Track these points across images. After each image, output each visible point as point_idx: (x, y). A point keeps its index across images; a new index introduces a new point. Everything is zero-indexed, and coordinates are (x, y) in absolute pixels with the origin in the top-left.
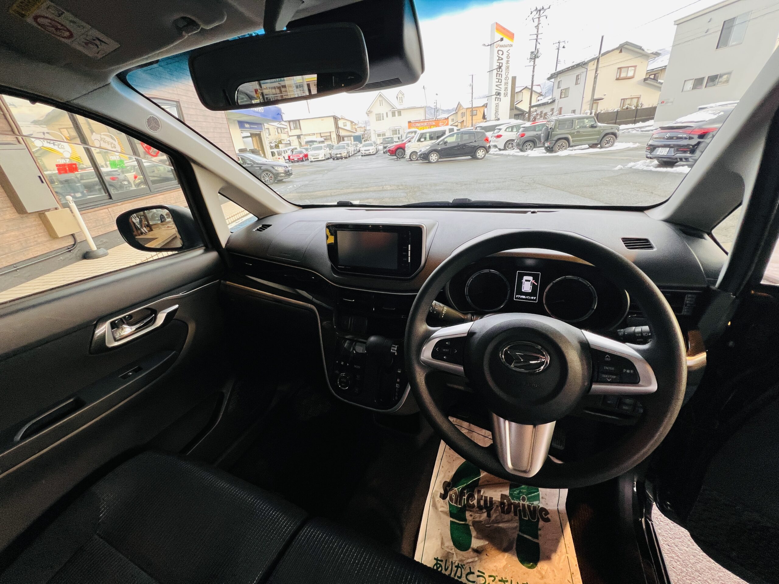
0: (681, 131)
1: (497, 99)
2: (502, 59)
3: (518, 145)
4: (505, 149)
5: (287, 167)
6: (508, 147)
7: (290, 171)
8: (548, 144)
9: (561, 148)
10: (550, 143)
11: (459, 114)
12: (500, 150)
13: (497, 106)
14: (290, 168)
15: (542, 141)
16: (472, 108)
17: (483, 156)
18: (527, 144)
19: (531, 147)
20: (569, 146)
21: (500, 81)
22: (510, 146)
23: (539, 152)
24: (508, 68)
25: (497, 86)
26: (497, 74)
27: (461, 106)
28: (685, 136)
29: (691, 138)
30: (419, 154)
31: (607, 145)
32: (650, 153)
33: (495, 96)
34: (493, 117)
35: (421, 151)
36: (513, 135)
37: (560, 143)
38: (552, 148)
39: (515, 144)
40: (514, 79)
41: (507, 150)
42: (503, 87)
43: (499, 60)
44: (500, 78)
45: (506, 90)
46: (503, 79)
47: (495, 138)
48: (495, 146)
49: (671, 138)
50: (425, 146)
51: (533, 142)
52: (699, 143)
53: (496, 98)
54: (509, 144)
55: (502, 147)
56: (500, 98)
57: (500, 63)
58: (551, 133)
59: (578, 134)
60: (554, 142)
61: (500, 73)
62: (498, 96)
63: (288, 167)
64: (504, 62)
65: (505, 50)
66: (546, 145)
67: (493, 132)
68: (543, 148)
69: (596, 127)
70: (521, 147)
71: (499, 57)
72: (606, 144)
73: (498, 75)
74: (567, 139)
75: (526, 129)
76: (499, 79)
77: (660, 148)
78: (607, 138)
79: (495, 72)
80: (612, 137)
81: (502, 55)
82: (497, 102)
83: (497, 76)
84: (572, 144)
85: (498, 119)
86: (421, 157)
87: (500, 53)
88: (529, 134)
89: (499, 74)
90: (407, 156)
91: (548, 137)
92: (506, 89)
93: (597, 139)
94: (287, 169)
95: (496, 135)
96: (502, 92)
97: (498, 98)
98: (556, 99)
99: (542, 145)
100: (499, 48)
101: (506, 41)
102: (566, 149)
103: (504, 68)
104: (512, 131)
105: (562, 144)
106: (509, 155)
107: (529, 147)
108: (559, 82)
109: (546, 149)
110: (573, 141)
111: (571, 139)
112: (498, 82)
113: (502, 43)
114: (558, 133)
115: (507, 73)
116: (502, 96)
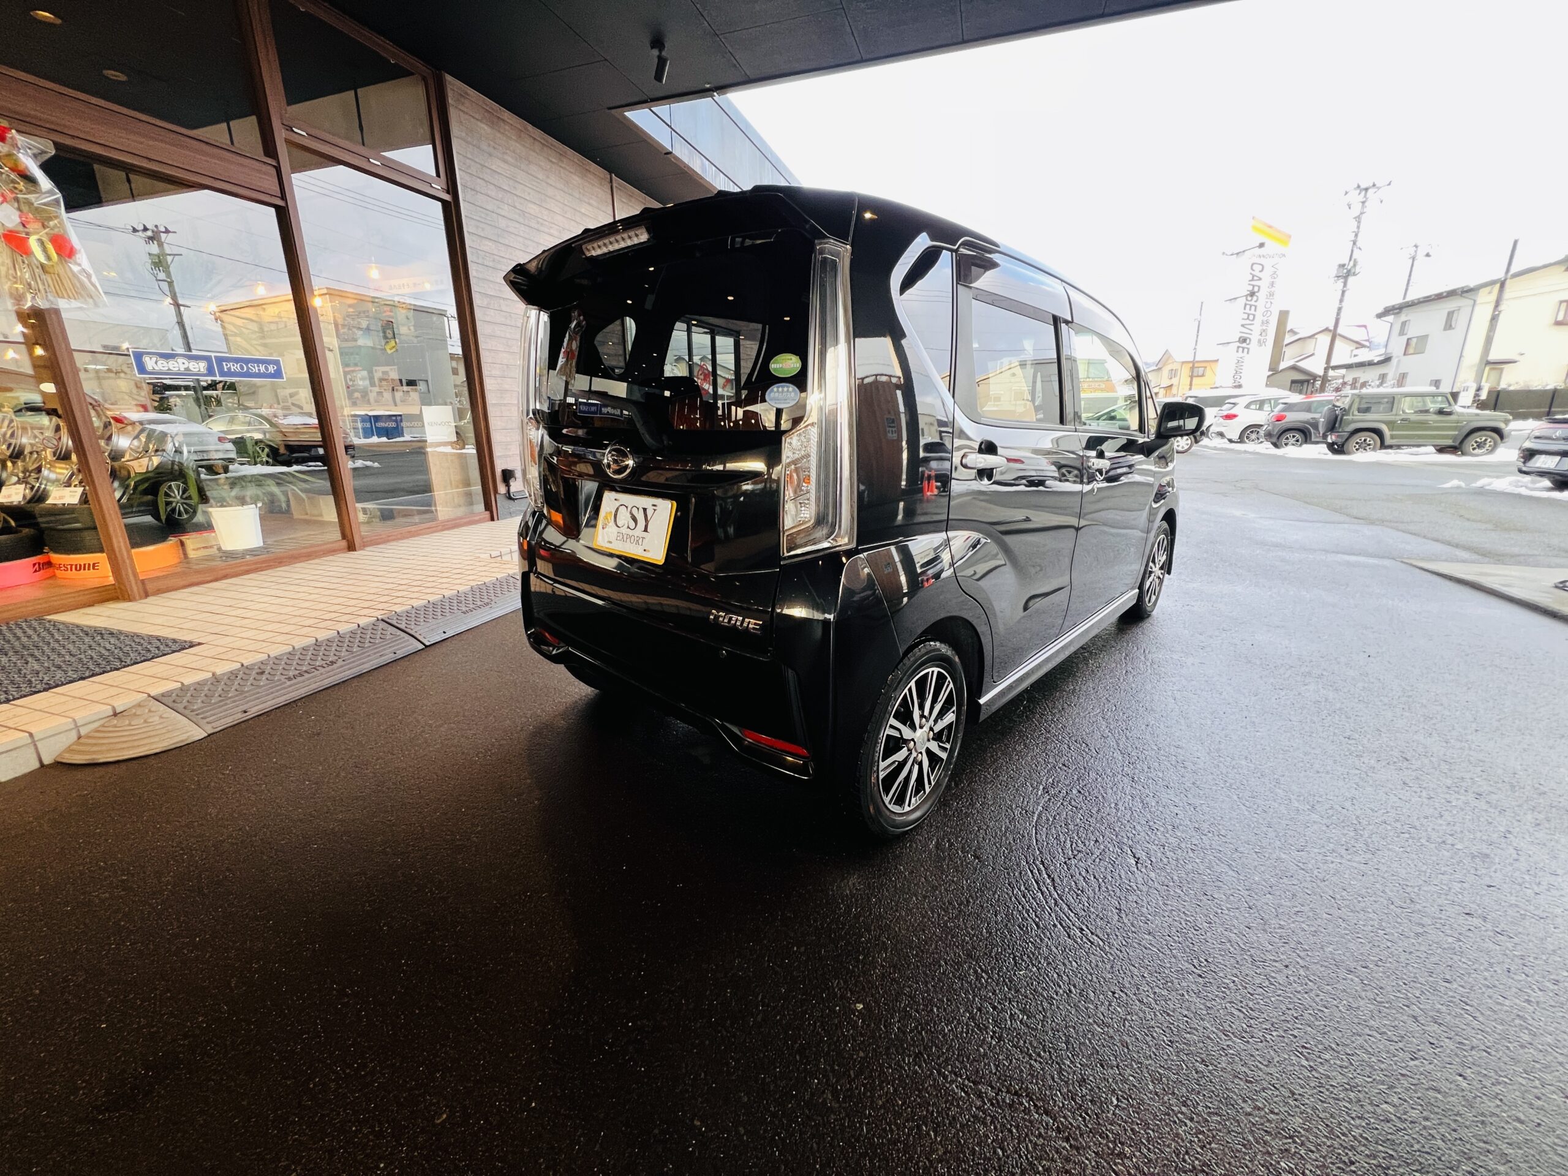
1: (1241, 349)
2: (1260, 279)
3: (1269, 435)
4: (1241, 440)
6: (1247, 438)
8: (1333, 437)
9: (1363, 446)
10: (1338, 436)
11: (1165, 372)
12: (1231, 441)
13: (1240, 362)
15: (1322, 431)
16: (1193, 362)
17: (1186, 447)
18: (1289, 435)
19: (1298, 441)
20: (1383, 446)
21: (1251, 317)
22: (1253, 436)
23: (1317, 451)
24: (1270, 294)
25: (1243, 325)
26: (1246, 305)
27: (1170, 356)
31: (1477, 451)
32: (1524, 463)
33: (1238, 344)
36: (1261, 417)
37: (1361, 437)
38: (1343, 445)
39: (1262, 433)
40: (1284, 316)
41: (1245, 442)
42: (1257, 328)
43: (1253, 280)
44: (1252, 312)
45: (1264, 334)
46: (1259, 314)
47: (1221, 420)
48: (1221, 435)
51: (1304, 433)
53: (1238, 347)
54: (1252, 432)
55: (1235, 437)
56: (1248, 349)
57: (1254, 286)
58: (1341, 419)
59: (1407, 424)
60: (1346, 435)
61: (1253, 303)
62: (1244, 345)
64: (1264, 284)
65: (1268, 263)
66: (1329, 440)
67: (1219, 408)
68: (1325, 446)
69: (1450, 414)
70: (1274, 440)
71: (1253, 276)
72: (1474, 449)
73: (1248, 307)
74: (1378, 432)
75: (1289, 407)
76: (1249, 314)
77: (1543, 456)
78: (1479, 437)
79: (1241, 301)
80: (1491, 437)
81: (1261, 271)
82: (1240, 354)
83: (1245, 309)
84: (1388, 441)
85: (1240, 386)
87: (1257, 268)
88: (1293, 417)
89: (1251, 305)
91: (1333, 424)
92: (1263, 332)
93: (1454, 438)
95: (1225, 413)
96: (1255, 337)
97: (1243, 348)
98: (1394, 355)
99: (1321, 440)
100: (1254, 260)
101: (1272, 248)
102: (1374, 450)
103: (1262, 295)
104: (1261, 408)
105: (1365, 440)
106: (1246, 452)
107: (1292, 441)
108: (1404, 324)
109: (1331, 447)
110: (1392, 437)
111: (1387, 432)
112: (1248, 318)
113: (1262, 251)
114: (1357, 419)
115: (1268, 305)
116: (1253, 345)
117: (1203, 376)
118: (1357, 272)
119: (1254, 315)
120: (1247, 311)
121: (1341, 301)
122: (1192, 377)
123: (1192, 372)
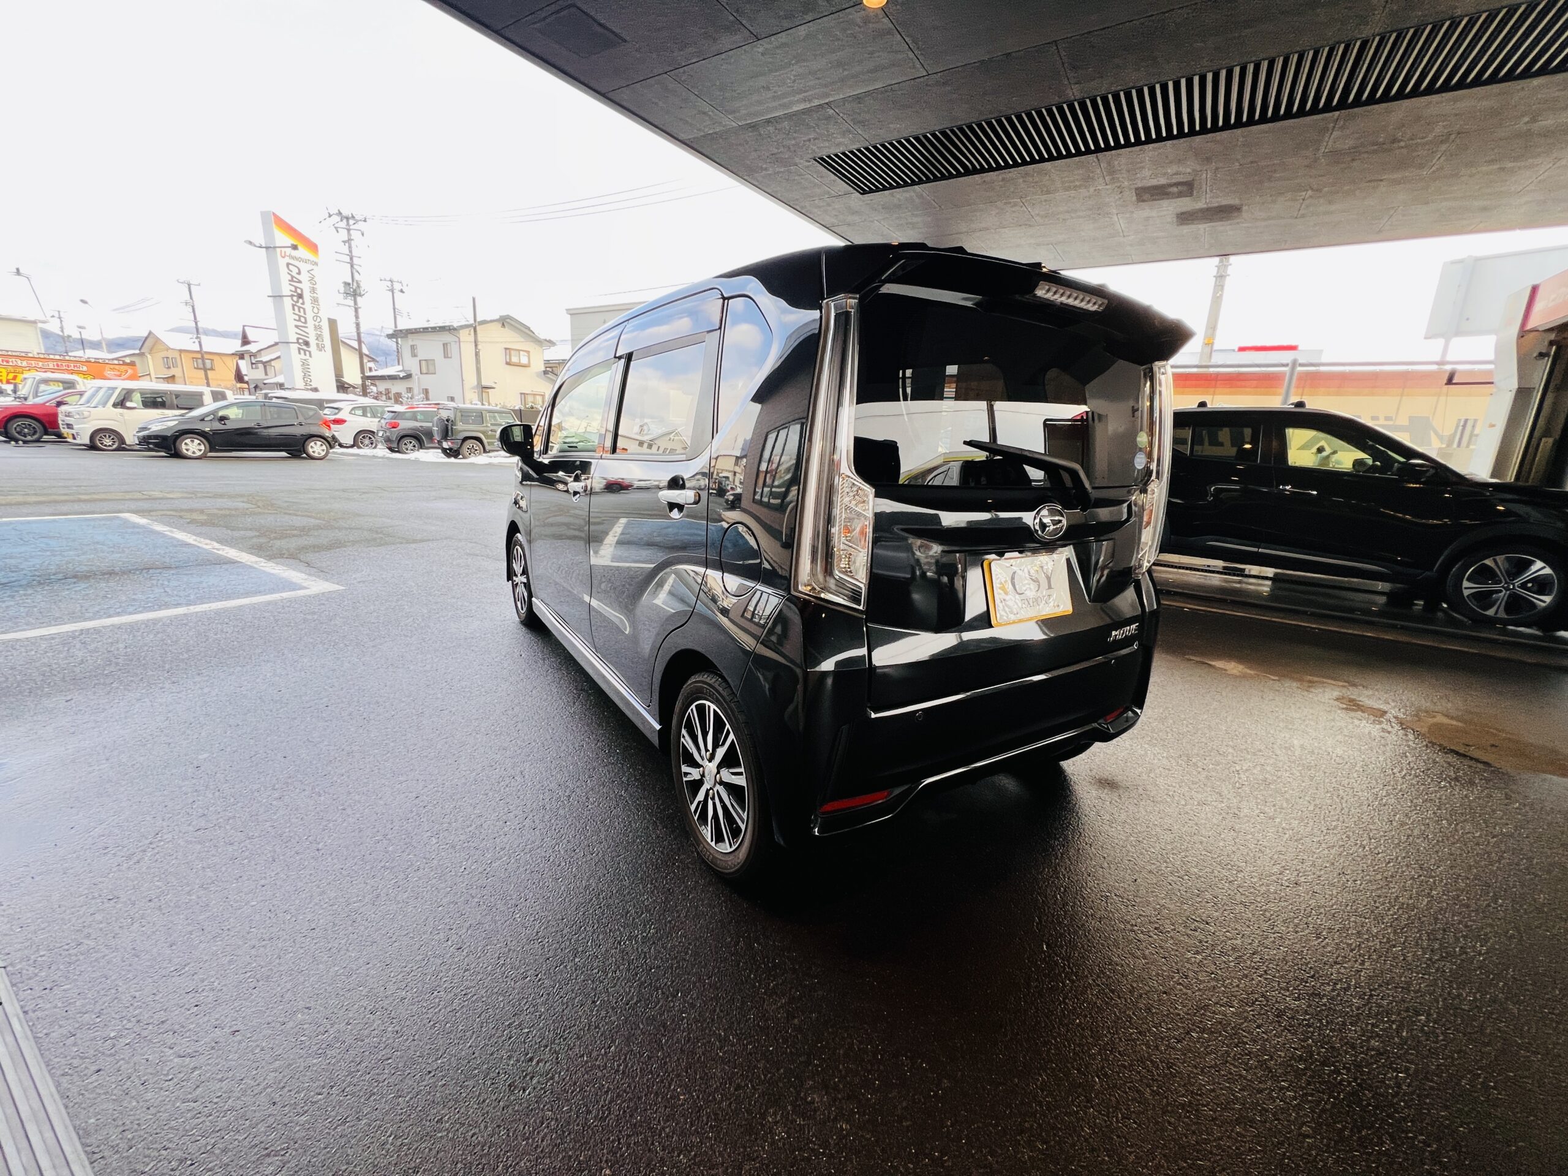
1: (302, 351)
2: (300, 282)
3: (388, 440)
4: (356, 446)
6: (362, 443)
9: (472, 451)
13: (305, 365)
15: (437, 437)
17: (323, 453)
18: (407, 440)
19: (414, 446)
20: (485, 451)
21: (303, 320)
22: (367, 441)
23: (432, 456)
24: (315, 301)
25: (297, 327)
26: (293, 306)
33: (297, 345)
34: (300, 383)
36: (370, 423)
37: (469, 443)
38: (456, 451)
39: (377, 439)
40: (335, 323)
41: (360, 447)
42: (311, 331)
43: (292, 280)
44: (302, 314)
45: (322, 339)
46: (309, 317)
51: (420, 438)
53: (299, 349)
54: (364, 437)
55: (350, 442)
56: (310, 352)
57: (296, 288)
60: (458, 442)
61: (299, 304)
62: (307, 348)
64: (305, 287)
65: (304, 267)
68: (440, 451)
70: (393, 446)
71: (292, 277)
73: (296, 308)
74: (479, 440)
76: (300, 316)
79: (288, 302)
81: (299, 273)
82: (302, 356)
83: (294, 310)
84: (488, 448)
85: (316, 390)
86: (148, 443)
87: (295, 271)
88: (405, 425)
89: (299, 308)
92: (319, 337)
96: (312, 341)
97: (308, 351)
98: (413, 372)
99: (437, 445)
100: (287, 260)
101: (303, 252)
102: (480, 454)
103: (307, 298)
104: (364, 415)
105: (472, 447)
107: (410, 446)
108: (413, 347)
109: (444, 451)
111: (485, 441)
112: (299, 320)
113: (294, 253)
114: (463, 428)
115: (316, 310)
116: (313, 348)
118: (362, 293)
119: (305, 318)
120: (297, 311)
121: (357, 317)
122: (203, 368)
123: (202, 363)
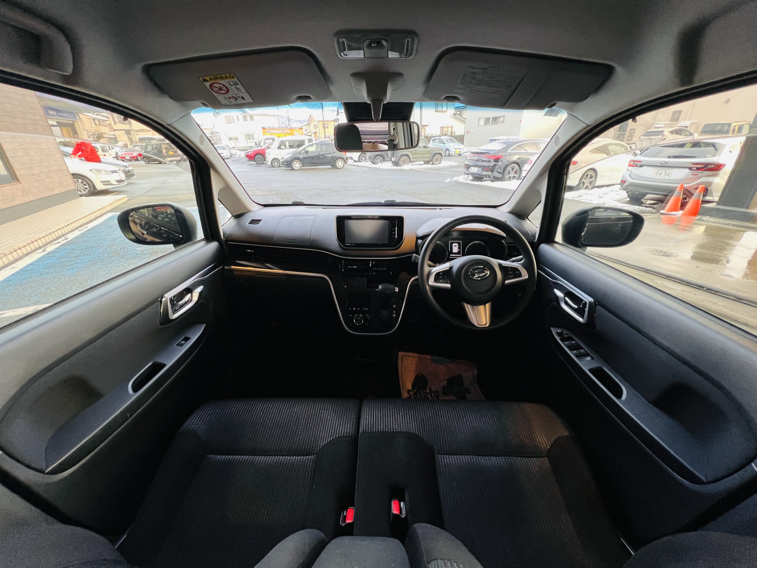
0: (483, 156)
3: (370, 158)
4: (359, 161)
5: (126, 167)
6: (361, 159)
7: (131, 171)
8: (394, 159)
9: (404, 162)
10: (396, 158)
11: (312, 125)
12: (355, 161)
14: (130, 168)
15: (389, 156)
16: (323, 121)
17: (342, 166)
18: (378, 158)
19: (381, 160)
20: (410, 162)
23: (387, 165)
27: (313, 118)
28: (486, 159)
29: (490, 161)
30: (281, 161)
31: (437, 163)
32: (467, 170)
35: (283, 158)
37: (403, 158)
38: (398, 162)
39: (367, 157)
41: (361, 162)
48: (352, 158)
49: (478, 160)
50: (286, 154)
51: (383, 157)
52: (495, 165)
54: (362, 156)
55: (357, 159)
59: (416, 152)
60: (398, 157)
63: (128, 166)
66: (393, 160)
68: (391, 162)
69: (427, 148)
70: (373, 160)
72: (436, 162)
74: (408, 156)
77: (473, 167)
78: (437, 157)
80: (440, 157)
84: (412, 160)
86: (284, 164)
90: (269, 163)
91: (393, 153)
93: (430, 158)
94: (127, 169)
99: (390, 159)
102: (408, 164)
105: (405, 160)
106: (364, 166)
107: (379, 161)
109: (393, 162)
110: (413, 158)
111: (411, 156)
117: (328, 128)
122: (324, 128)
123: (324, 126)
